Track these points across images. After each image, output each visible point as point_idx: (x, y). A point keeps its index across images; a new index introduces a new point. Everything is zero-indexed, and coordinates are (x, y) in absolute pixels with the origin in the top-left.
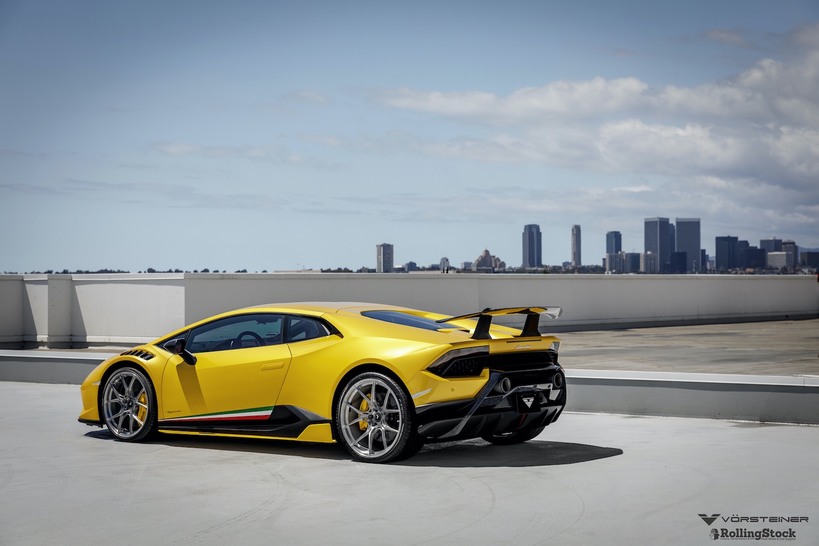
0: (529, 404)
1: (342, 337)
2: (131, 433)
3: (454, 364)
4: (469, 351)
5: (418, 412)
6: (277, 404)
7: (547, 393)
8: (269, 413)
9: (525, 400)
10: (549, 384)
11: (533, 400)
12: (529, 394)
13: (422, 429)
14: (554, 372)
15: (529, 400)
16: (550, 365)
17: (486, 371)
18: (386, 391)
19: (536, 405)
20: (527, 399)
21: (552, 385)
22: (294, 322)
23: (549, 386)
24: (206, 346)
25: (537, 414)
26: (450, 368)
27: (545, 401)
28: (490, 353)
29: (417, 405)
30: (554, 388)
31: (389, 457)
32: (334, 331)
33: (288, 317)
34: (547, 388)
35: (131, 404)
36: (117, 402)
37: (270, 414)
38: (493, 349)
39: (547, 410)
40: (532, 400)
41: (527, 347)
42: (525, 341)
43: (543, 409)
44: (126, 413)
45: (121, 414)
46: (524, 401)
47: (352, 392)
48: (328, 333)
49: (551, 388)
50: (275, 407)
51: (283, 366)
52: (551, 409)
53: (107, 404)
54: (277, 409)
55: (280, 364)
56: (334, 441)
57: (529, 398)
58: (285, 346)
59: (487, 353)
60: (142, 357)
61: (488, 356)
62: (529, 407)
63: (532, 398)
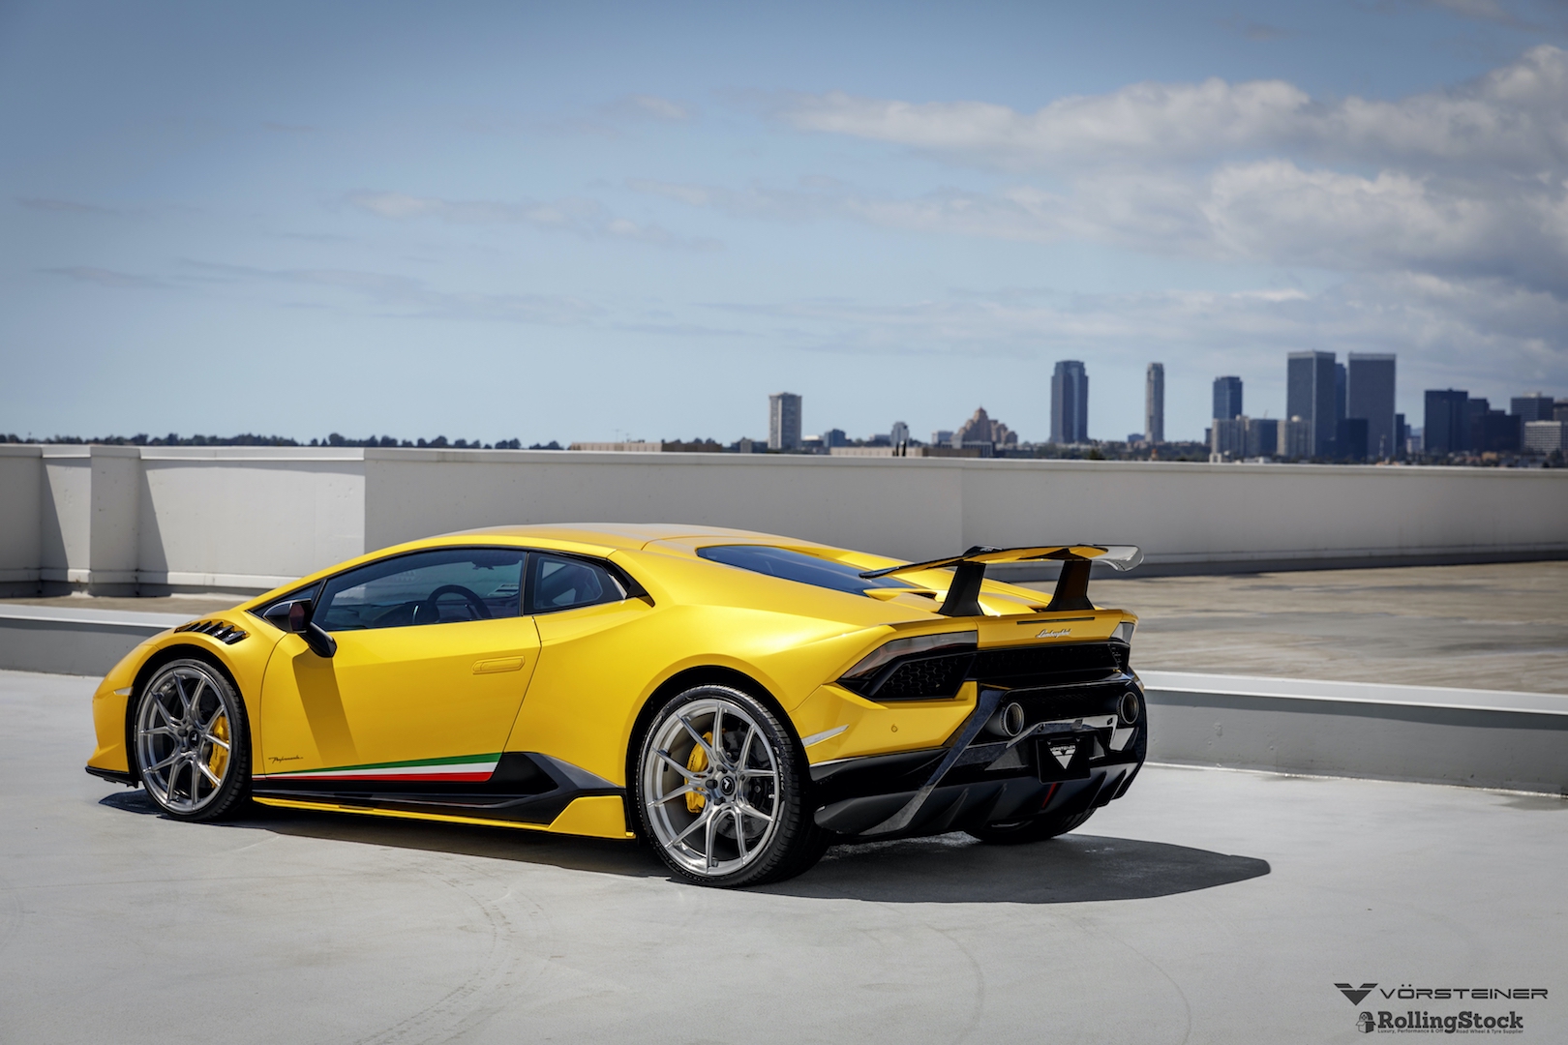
0: (1064, 761)
1: (652, 603)
2: (194, 803)
3: (898, 671)
4: (933, 641)
5: (815, 777)
6: (508, 749)
7: (1105, 735)
8: (490, 767)
9: (1056, 752)
10: (1108, 717)
11: (1073, 751)
12: (1064, 738)
13: (824, 815)
14: (1121, 688)
15: (1064, 752)
16: (1112, 673)
17: (970, 688)
18: (746, 726)
19: (1080, 764)
20: (1060, 748)
21: (1115, 718)
22: (550, 568)
23: (1110, 721)
24: (361, 616)
25: (1081, 783)
26: (890, 679)
27: (1100, 753)
28: (979, 646)
29: (814, 761)
30: (1121, 726)
31: (750, 875)
32: (636, 590)
33: (536, 557)
34: (1106, 726)
35: (195, 739)
36: (167, 733)
37: (493, 771)
38: (987, 638)
39: (1104, 775)
40: (1071, 751)
41: (1063, 634)
42: (1058, 620)
43: (1095, 771)
44: (184, 758)
45: (173, 759)
46: (1054, 753)
47: (671, 727)
48: (624, 593)
49: (1114, 725)
50: (504, 755)
51: (522, 665)
52: (1113, 771)
53: (145, 738)
54: (508, 759)
55: (515, 661)
56: (630, 834)
57: (1065, 748)
58: (528, 620)
59: (974, 646)
60: (220, 637)
61: (974, 653)
62: (1065, 767)
63: (1071, 747)
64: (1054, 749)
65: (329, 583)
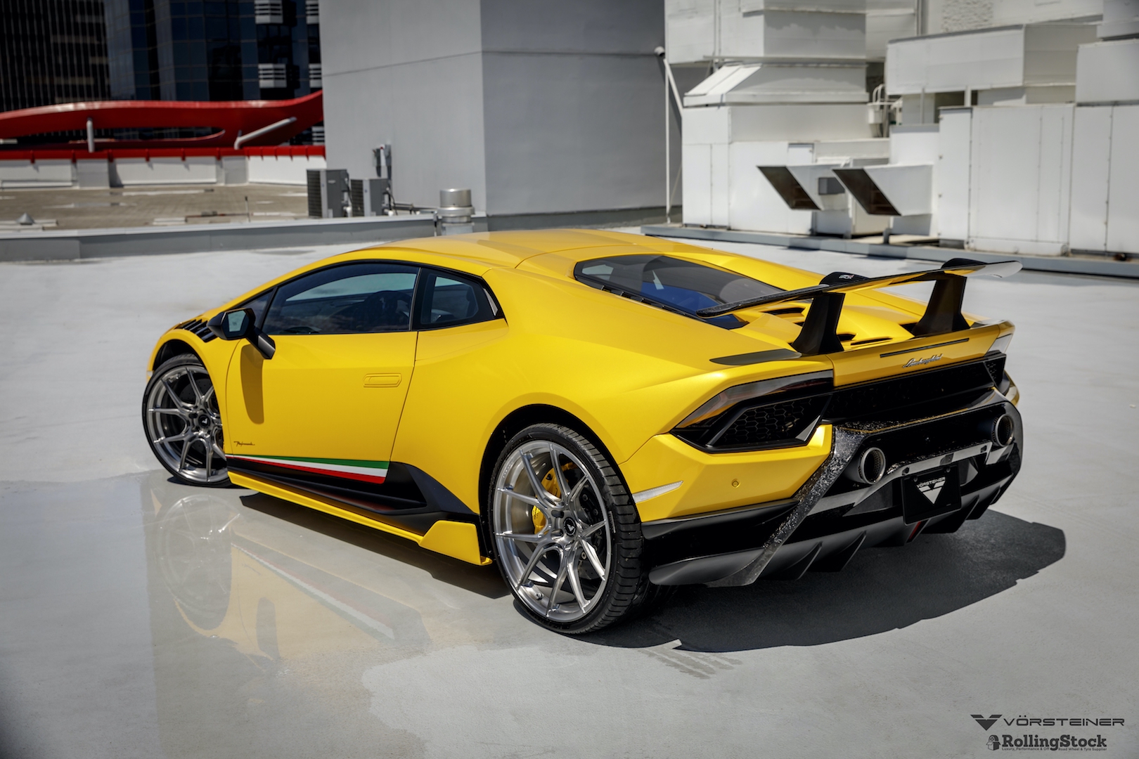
0: (932, 496)
1: (507, 326)
2: (208, 473)
3: (743, 417)
5: (649, 536)
6: (394, 459)
7: (978, 459)
8: (382, 473)
9: (923, 488)
10: (982, 446)
11: (942, 484)
12: (934, 474)
13: (661, 577)
14: (998, 409)
15: (932, 487)
16: (985, 393)
17: (821, 437)
19: (951, 493)
20: (928, 483)
21: (989, 445)
22: (440, 284)
23: (985, 448)
26: (733, 426)
27: (973, 476)
28: (837, 383)
29: (645, 516)
30: (995, 448)
32: (496, 311)
33: (428, 273)
34: (979, 453)
35: (205, 422)
37: (384, 477)
38: (845, 370)
39: (977, 498)
40: (940, 483)
41: (933, 361)
42: (927, 348)
43: (965, 498)
46: (921, 490)
47: (514, 465)
49: (988, 449)
50: (392, 464)
51: (396, 385)
52: (986, 491)
53: (154, 414)
54: (393, 467)
55: (394, 380)
56: (488, 560)
57: (934, 482)
58: (412, 335)
59: (829, 385)
60: (200, 335)
61: (830, 394)
62: (933, 502)
63: (940, 479)
64: (922, 484)
65: (280, 289)
